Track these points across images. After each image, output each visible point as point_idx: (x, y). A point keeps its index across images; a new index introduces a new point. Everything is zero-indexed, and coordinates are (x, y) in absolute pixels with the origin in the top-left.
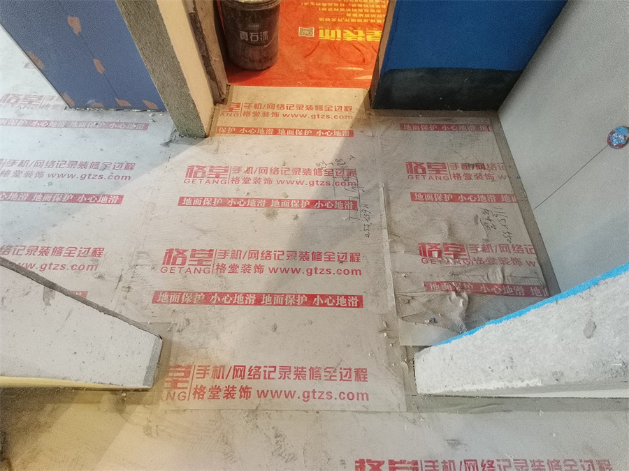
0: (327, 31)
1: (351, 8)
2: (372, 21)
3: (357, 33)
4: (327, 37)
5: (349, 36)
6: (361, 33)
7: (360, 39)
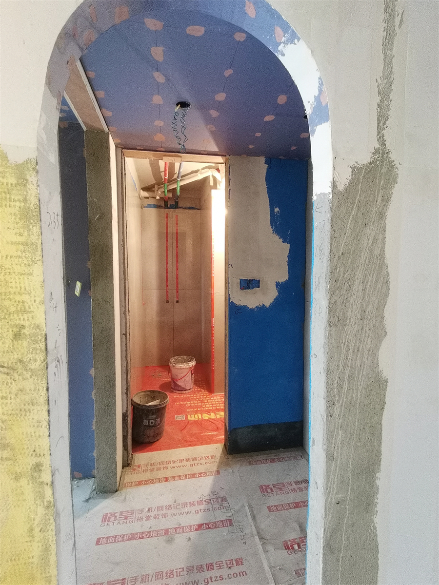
0: (193, 416)
1: (205, 403)
2: (218, 408)
3: (210, 415)
4: (193, 418)
5: (206, 416)
6: (212, 414)
7: (213, 417)
